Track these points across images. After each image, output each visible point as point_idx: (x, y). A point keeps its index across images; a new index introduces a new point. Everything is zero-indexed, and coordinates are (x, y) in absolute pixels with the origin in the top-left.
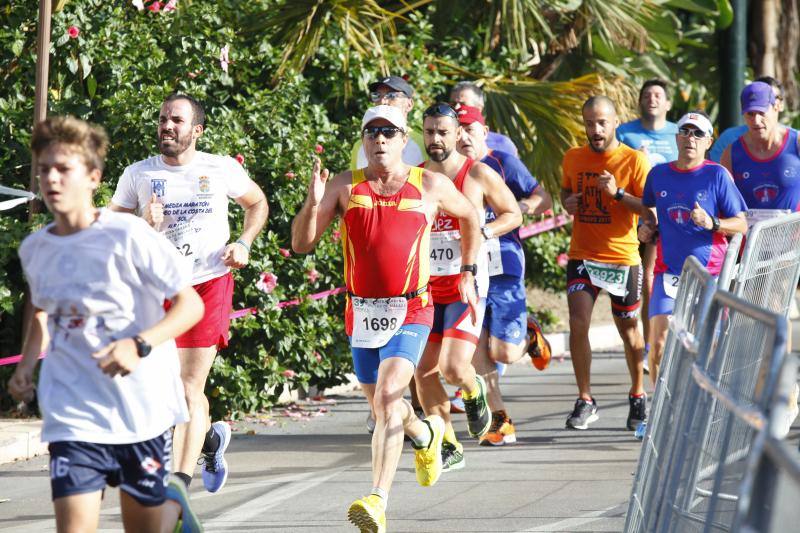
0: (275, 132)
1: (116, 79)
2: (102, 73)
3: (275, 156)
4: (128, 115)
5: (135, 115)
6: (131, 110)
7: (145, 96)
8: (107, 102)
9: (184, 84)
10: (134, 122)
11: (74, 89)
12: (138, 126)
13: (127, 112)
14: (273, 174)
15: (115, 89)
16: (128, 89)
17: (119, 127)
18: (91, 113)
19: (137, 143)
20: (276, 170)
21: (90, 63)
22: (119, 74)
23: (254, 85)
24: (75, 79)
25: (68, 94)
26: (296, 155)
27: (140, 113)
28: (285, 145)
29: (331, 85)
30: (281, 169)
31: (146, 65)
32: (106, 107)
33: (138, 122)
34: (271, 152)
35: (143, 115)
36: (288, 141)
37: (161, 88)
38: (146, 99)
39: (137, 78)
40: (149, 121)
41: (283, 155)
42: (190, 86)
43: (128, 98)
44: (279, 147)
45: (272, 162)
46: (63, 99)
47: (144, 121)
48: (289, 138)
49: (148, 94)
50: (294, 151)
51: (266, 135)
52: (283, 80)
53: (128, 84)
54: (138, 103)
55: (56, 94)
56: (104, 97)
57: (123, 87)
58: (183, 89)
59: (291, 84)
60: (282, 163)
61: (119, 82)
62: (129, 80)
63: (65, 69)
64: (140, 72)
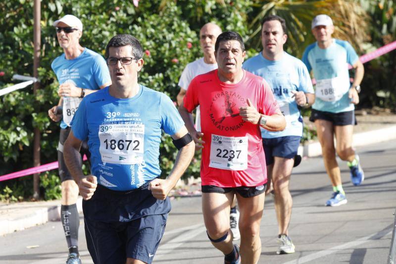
0: (164, 37)
1: (77, 13)
3: (165, 51)
4: (86, 32)
5: (89, 32)
6: (87, 30)
7: (94, 22)
9: (114, 14)
10: (89, 36)
12: (91, 38)
14: (166, 61)
16: (84, 18)
20: (167, 58)
21: (62, 5)
23: (148, 12)
24: (54, 15)
25: (51, 23)
26: (178, 49)
27: (91, 31)
28: (170, 44)
29: (190, 10)
30: (170, 58)
31: (91, 5)
33: (91, 36)
34: (163, 49)
35: (93, 32)
36: (172, 42)
37: (102, 17)
39: (87, 12)
40: (97, 35)
41: (170, 50)
42: (117, 14)
44: (167, 45)
45: (164, 54)
46: (48, 25)
47: (94, 35)
48: (173, 40)
49: (96, 20)
50: (175, 48)
51: (159, 39)
53: (84, 16)
54: (89, 26)
55: (44, 24)
58: (113, 16)
59: (172, 10)
60: (170, 54)
62: (84, 13)
63: (48, 10)
64: (88, 8)
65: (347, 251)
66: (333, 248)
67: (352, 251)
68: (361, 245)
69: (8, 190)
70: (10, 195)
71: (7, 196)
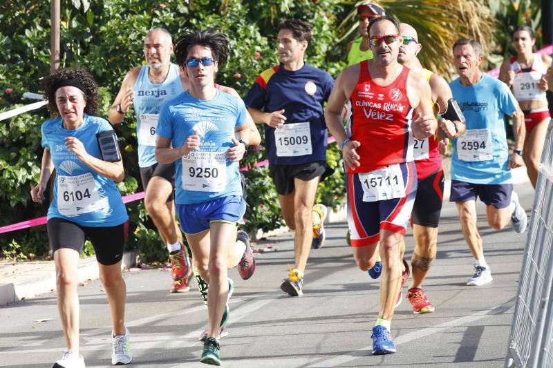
1: (109, 12)
2: (97, 8)
4: (120, 37)
5: (124, 37)
6: (122, 34)
7: (131, 23)
8: (103, 28)
9: (158, 13)
10: (124, 42)
11: (78, 20)
12: (127, 45)
13: (118, 35)
14: (225, 75)
15: (109, 19)
16: (118, 18)
17: (113, 46)
18: (91, 37)
19: (127, 57)
20: (227, 73)
21: (88, 1)
22: (110, 7)
23: (205, 11)
24: (79, 13)
25: (75, 24)
26: (241, 61)
27: (128, 36)
28: (233, 54)
29: (261, 8)
30: (231, 71)
32: (103, 33)
33: (127, 42)
35: (130, 37)
36: (235, 51)
37: (142, 16)
38: (132, 25)
39: (122, 10)
40: (135, 41)
41: (232, 61)
42: (162, 14)
43: (119, 25)
45: (224, 67)
46: (70, 27)
47: (131, 41)
48: (235, 48)
49: (134, 21)
50: (239, 58)
52: (229, 6)
53: (118, 15)
54: (125, 28)
55: (64, 23)
56: (100, 25)
57: (114, 17)
58: (156, 16)
59: (235, 9)
60: (231, 67)
61: (111, 14)
62: (118, 12)
63: (71, 7)
64: (124, 6)
65: (459, 329)
66: (440, 325)
67: (465, 329)
68: (477, 321)
69: (14, 244)
70: (18, 251)
71: (14, 252)
